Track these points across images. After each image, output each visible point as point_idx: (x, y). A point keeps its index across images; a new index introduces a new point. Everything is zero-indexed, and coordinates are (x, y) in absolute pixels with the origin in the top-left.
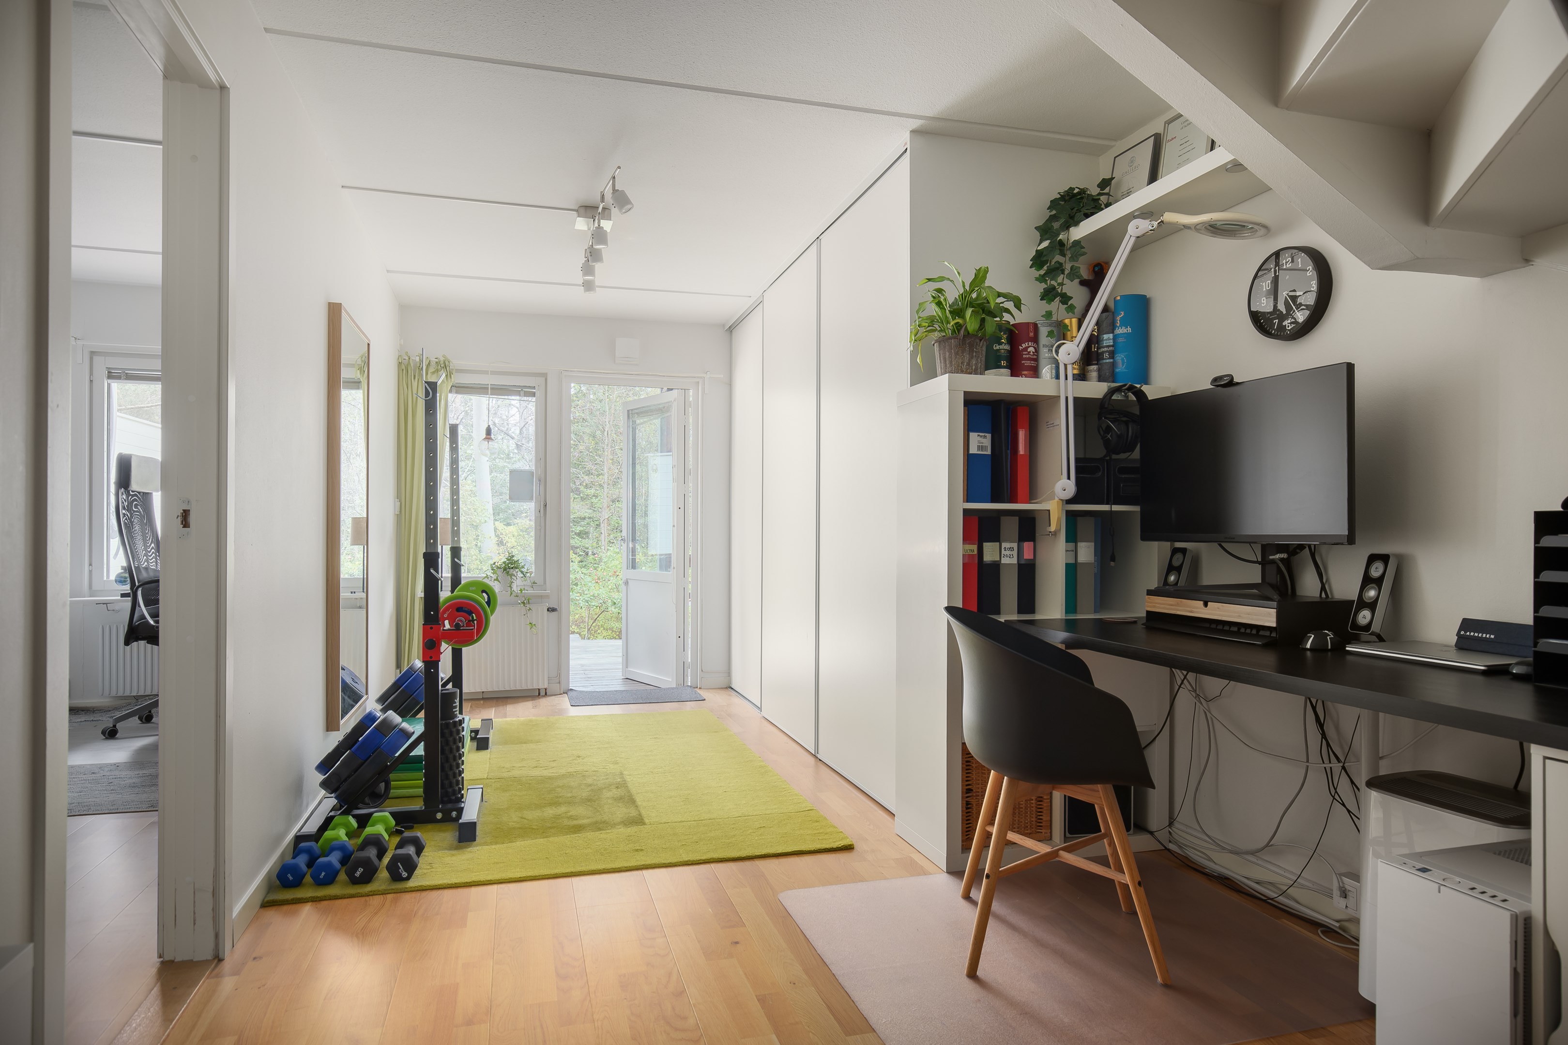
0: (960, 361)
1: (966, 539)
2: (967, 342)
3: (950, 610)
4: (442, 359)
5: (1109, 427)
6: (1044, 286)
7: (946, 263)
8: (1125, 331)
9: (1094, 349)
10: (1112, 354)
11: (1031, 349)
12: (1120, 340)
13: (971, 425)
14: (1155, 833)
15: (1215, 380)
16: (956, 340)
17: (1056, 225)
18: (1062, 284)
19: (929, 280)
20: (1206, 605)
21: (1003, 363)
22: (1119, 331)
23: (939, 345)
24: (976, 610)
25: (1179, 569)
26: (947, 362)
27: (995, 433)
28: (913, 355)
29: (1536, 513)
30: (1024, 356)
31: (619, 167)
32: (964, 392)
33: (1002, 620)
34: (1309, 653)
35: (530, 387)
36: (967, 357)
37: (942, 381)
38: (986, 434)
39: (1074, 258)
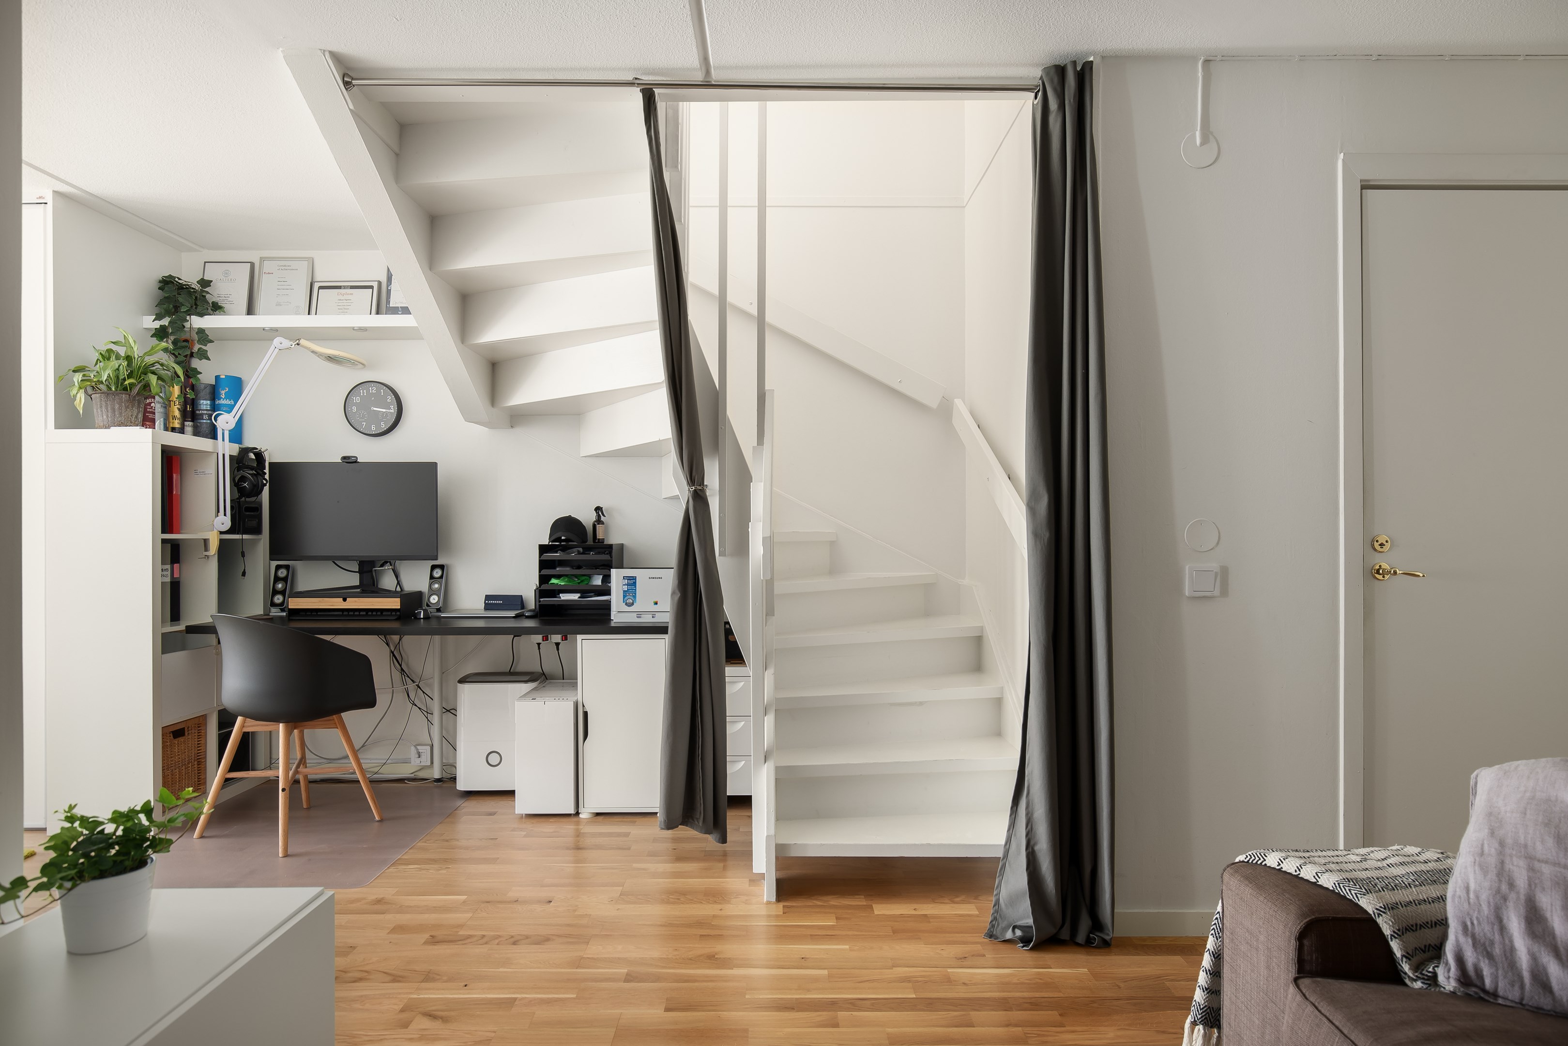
11: (153, 405)
15: (344, 458)
16: (127, 396)
20: (345, 600)
22: (223, 401)
29: (539, 545)
30: (148, 410)
32: (162, 445)
34: (422, 620)
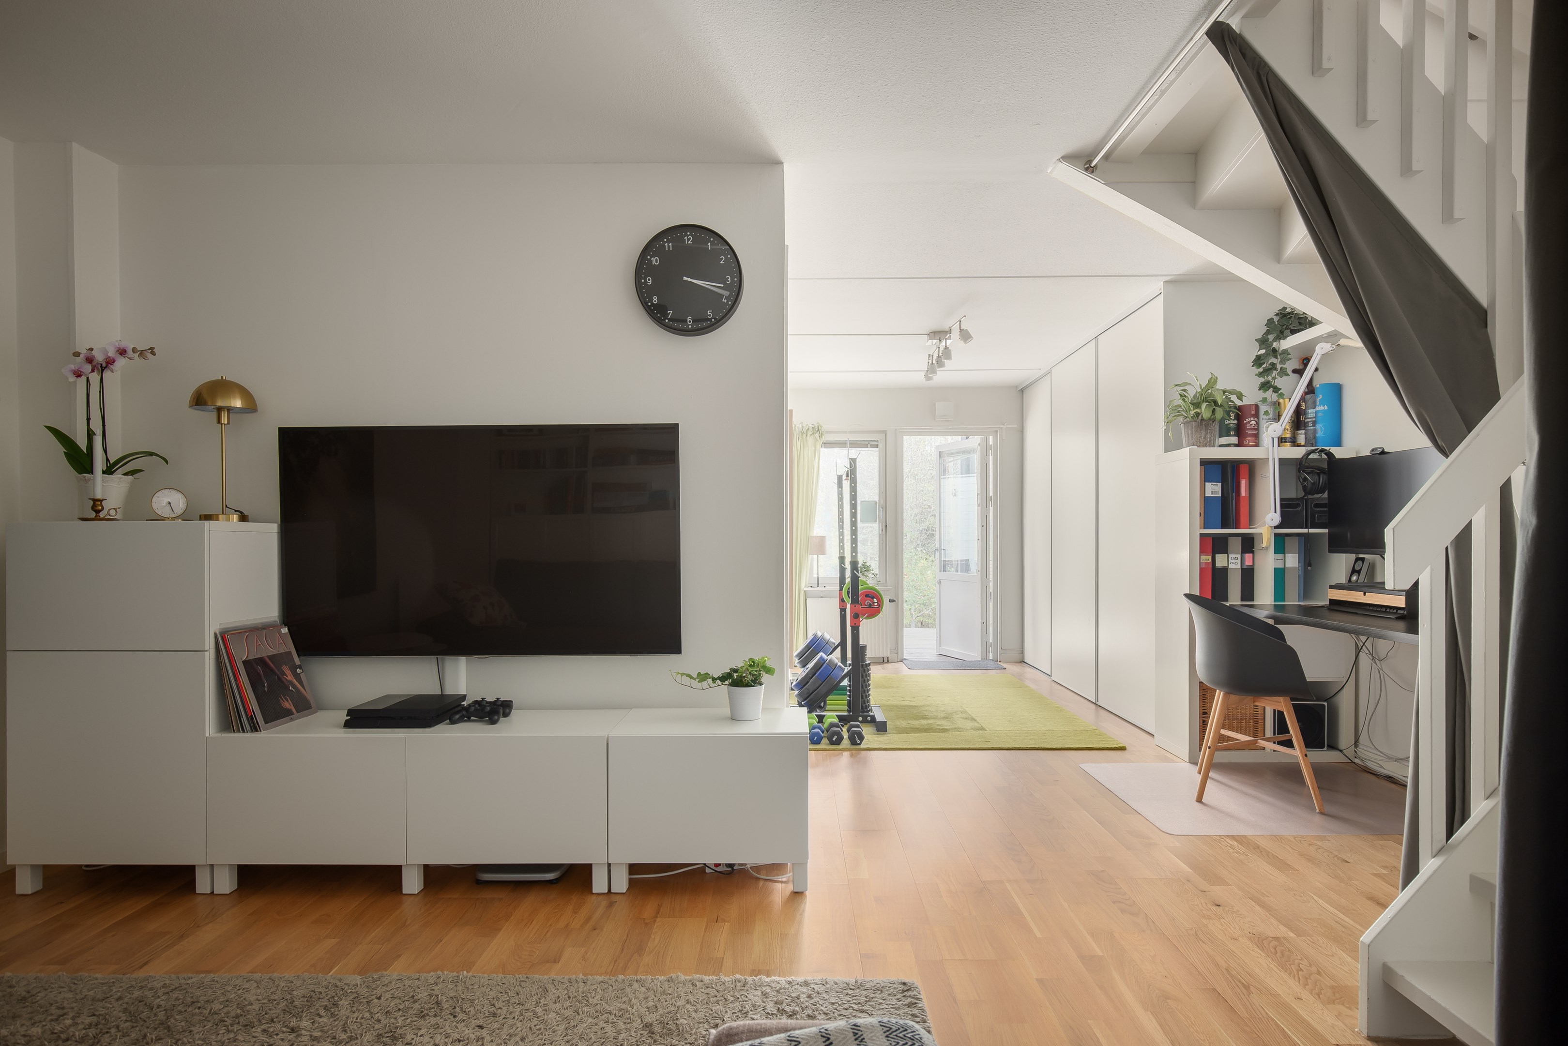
0: (1199, 436)
1: (1202, 552)
2: (1204, 423)
3: (1189, 596)
4: (816, 425)
5: (1305, 478)
6: (1262, 380)
7: (1188, 373)
8: (1323, 408)
9: (1303, 418)
10: (1314, 423)
11: (1253, 422)
12: (1320, 415)
13: (1206, 478)
14: (1344, 751)
15: (1373, 450)
16: (1196, 422)
17: (1271, 337)
18: (1275, 378)
19: (1176, 385)
20: (1365, 594)
21: (1232, 433)
22: (1318, 408)
23: (1184, 425)
24: (1210, 598)
25: (1359, 572)
26: (1190, 437)
27: (1224, 482)
28: (1166, 432)
30: (1248, 427)
31: (965, 316)
32: (1201, 459)
33: (1228, 605)
35: (874, 441)
36: (1203, 433)
37: (1186, 451)
38: (1217, 484)
39: (1282, 362)
